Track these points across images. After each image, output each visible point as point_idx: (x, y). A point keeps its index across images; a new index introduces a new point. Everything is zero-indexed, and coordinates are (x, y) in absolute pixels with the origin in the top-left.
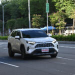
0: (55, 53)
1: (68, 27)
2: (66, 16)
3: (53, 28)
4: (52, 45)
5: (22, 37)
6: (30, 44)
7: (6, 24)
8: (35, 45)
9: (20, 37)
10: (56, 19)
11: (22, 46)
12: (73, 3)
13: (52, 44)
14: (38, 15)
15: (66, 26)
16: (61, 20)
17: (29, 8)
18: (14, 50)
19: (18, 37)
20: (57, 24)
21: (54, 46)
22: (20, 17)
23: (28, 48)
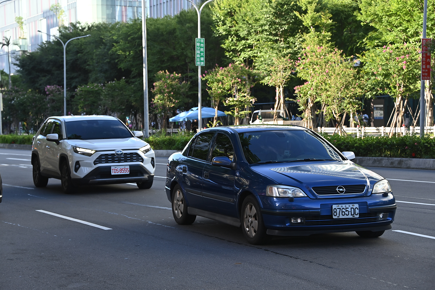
0: (146, 176)
1: (260, 112)
2: (254, 79)
3: (216, 112)
4: (139, 158)
5: (64, 136)
6: (84, 154)
7: (73, 97)
8: (95, 157)
9: (61, 137)
10: (227, 87)
11: (64, 159)
12: (276, 41)
13: (138, 155)
14: (171, 72)
15: (256, 107)
16: (239, 90)
17: (144, 51)
18: (45, 170)
19: (56, 136)
20: (229, 101)
21: (142, 160)
22: (119, 79)
23: (78, 165)
